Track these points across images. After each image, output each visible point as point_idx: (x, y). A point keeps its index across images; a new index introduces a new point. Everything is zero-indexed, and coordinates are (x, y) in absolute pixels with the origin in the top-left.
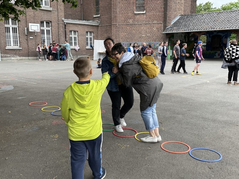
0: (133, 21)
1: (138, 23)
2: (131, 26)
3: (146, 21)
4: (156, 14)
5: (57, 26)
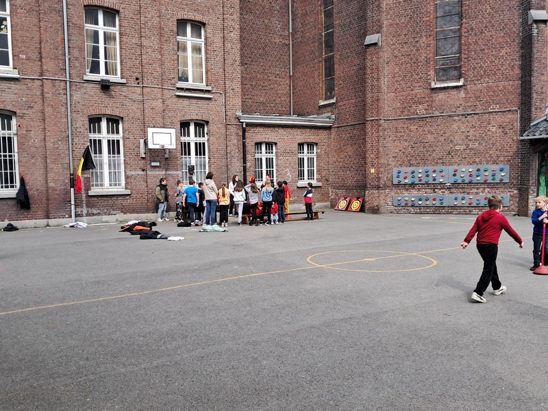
0: (426, 110)
1: (443, 113)
2: (421, 123)
3: (465, 108)
5: (224, 131)
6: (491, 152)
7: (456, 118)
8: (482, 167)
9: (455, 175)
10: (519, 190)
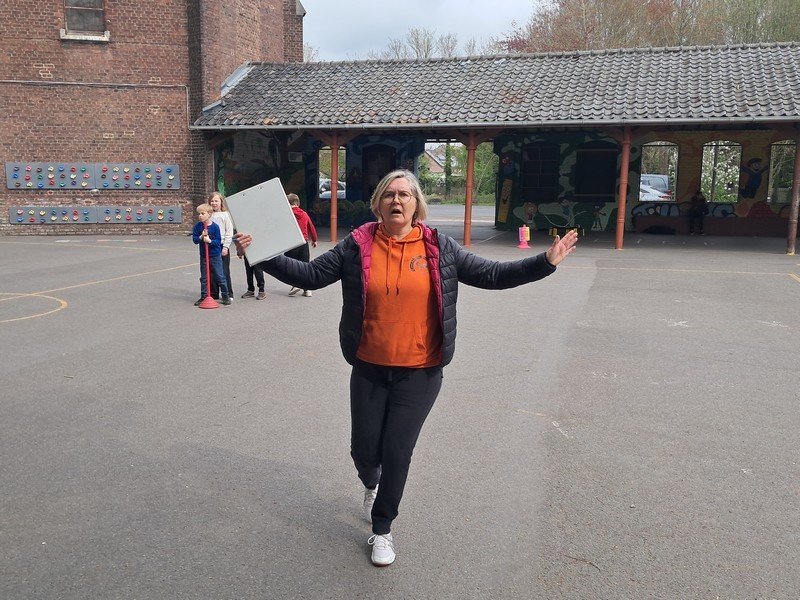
0: (53, 72)
1: (81, 80)
2: (47, 93)
3: (115, 77)
4: (158, 50)
6: (154, 145)
8: (143, 166)
9: (104, 177)
10: (193, 200)
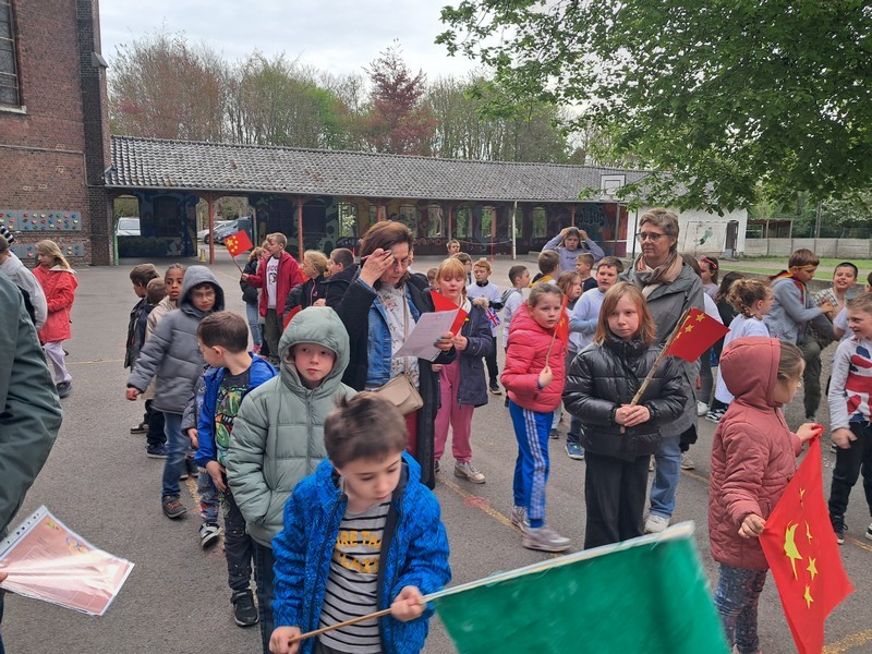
1: (5, 143)
3: (31, 142)
4: (62, 124)
6: (62, 197)
7: (22, 153)
8: (55, 213)
9: (25, 221)
10: (92, 238)
